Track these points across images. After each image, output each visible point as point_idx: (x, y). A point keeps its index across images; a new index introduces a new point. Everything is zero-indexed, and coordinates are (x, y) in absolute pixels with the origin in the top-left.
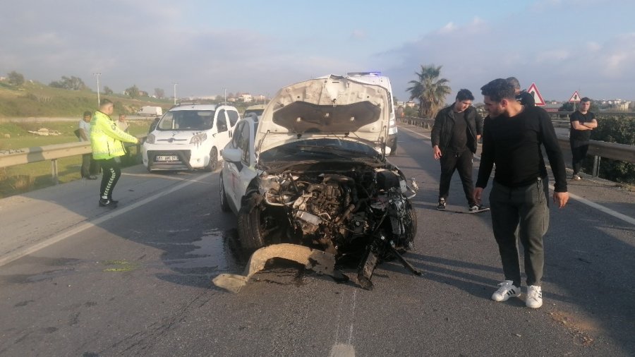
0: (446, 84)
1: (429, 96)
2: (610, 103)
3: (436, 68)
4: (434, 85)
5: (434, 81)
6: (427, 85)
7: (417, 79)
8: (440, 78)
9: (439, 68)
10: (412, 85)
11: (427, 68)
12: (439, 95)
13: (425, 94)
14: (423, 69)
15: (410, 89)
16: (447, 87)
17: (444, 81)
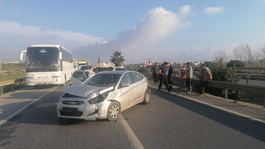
0: (123, 58)
1: (117, 62)
2: (179, 63)
3: (119, 52)
4: (119, 58)
5: (119, 57)
6: (117, 58)
7: (113, 56)
8: (121, 56)
9: (120, 52)
10: (112, 58)
11: (116, 52)
12: (121, 62)
13: (116, 61)
14: (115, 53)
15: (111, 59)
16: (124, 59)
17: (122, 57)
